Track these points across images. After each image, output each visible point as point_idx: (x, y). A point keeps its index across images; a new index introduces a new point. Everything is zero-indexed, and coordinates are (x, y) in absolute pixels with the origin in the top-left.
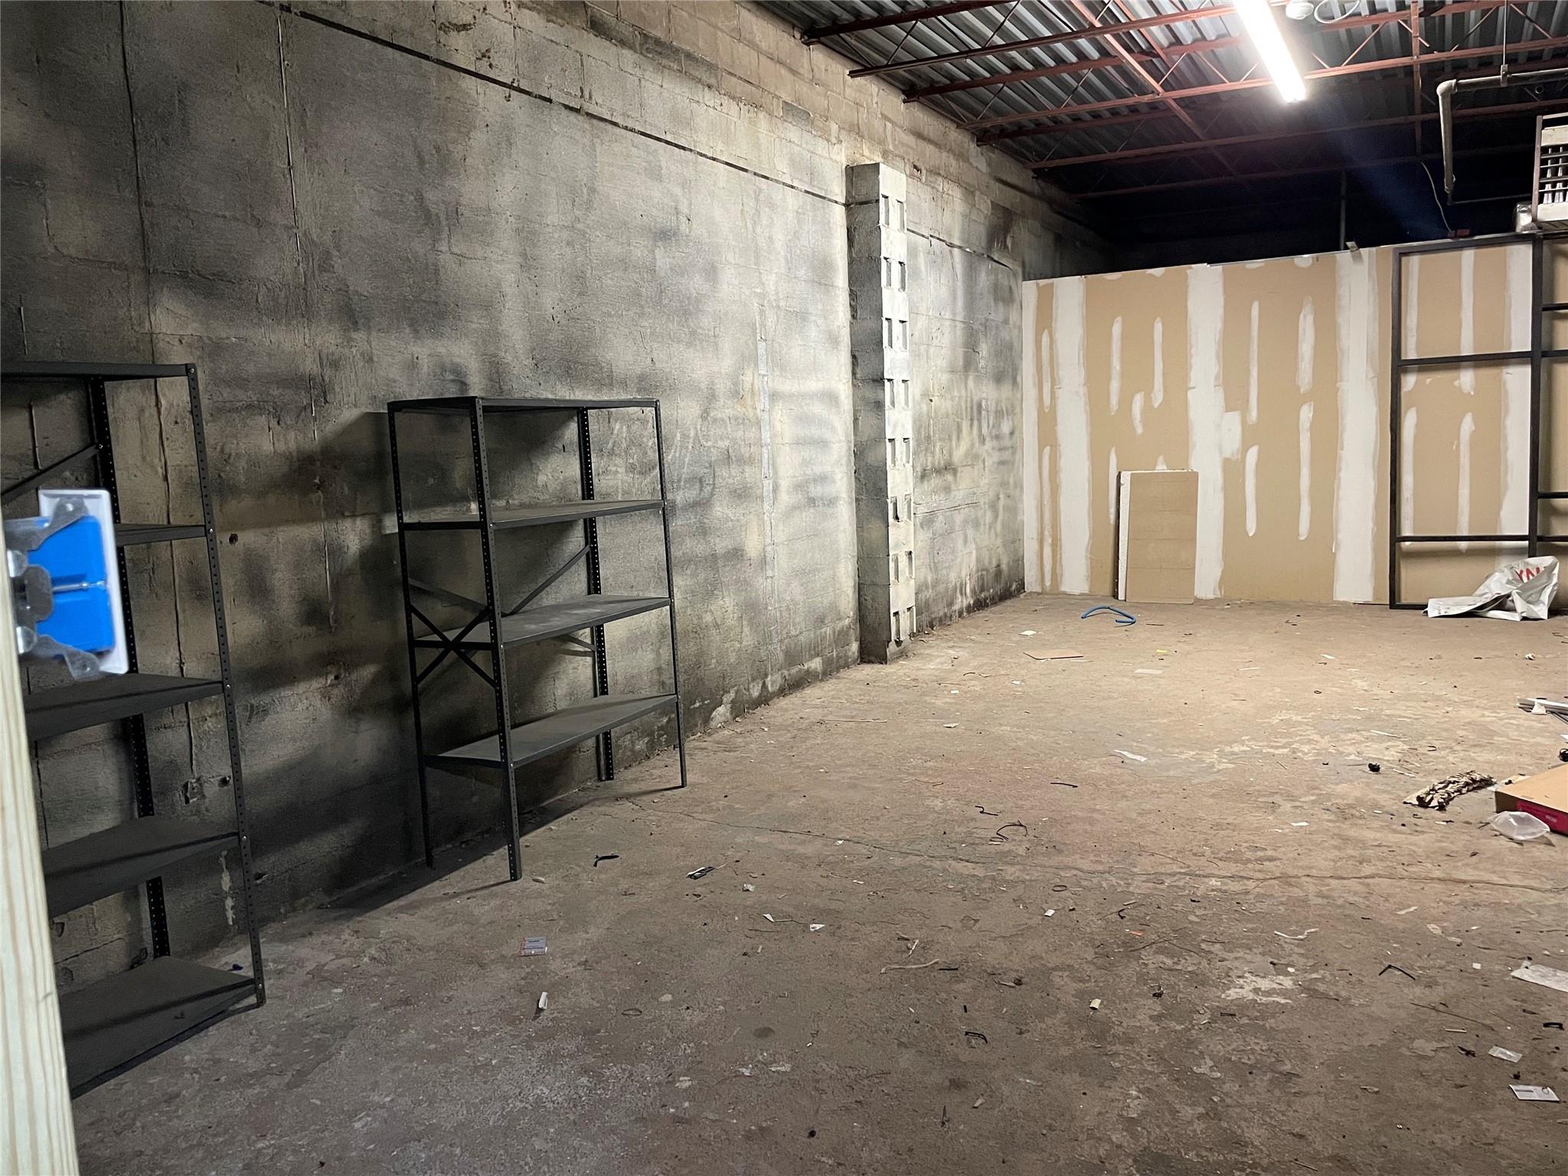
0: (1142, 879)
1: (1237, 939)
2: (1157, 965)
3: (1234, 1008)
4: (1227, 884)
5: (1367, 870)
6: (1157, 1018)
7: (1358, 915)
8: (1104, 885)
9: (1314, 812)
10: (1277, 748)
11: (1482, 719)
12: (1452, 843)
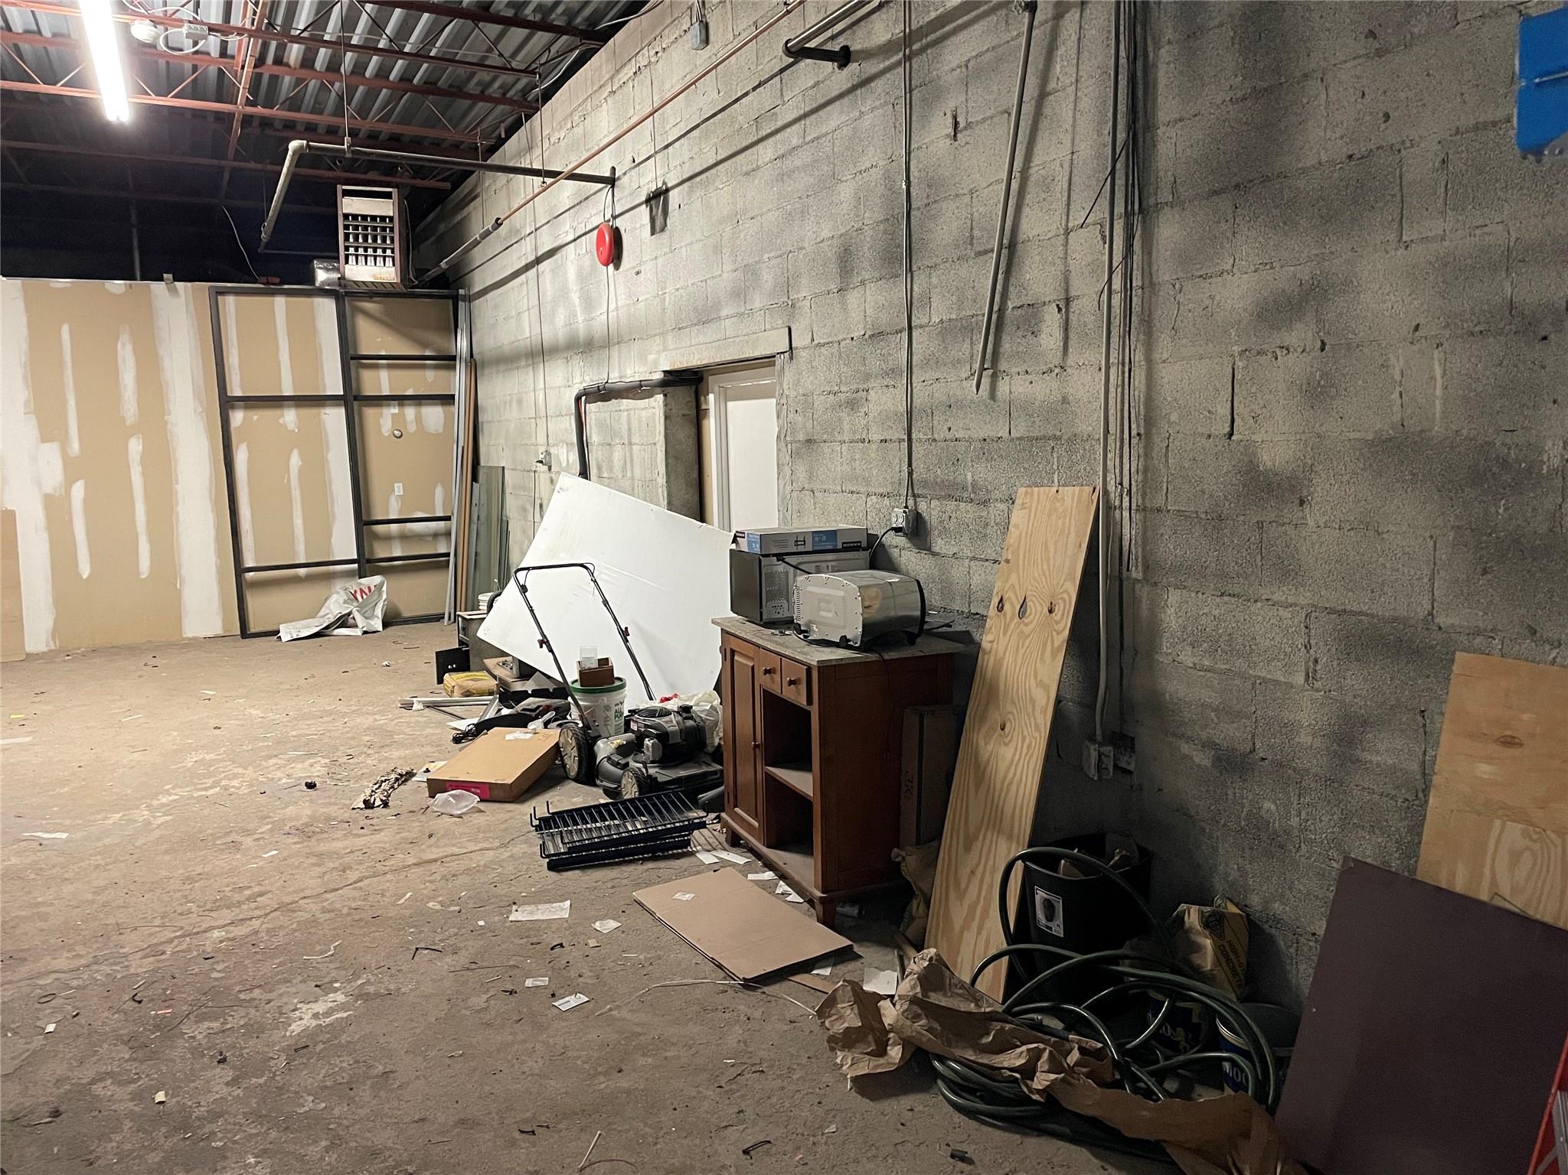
0: (139, 956)
1: (271, 977)
2: (205, 1034)
3: (305, 1040)
4: (231, 932)
5: (352, 876)
6: (234, 1082)
7: (367, 915)
8: (99, 977)
9: (278, 839)
10: (206, 789)
11: (377, 723)
12: (409, 831)
